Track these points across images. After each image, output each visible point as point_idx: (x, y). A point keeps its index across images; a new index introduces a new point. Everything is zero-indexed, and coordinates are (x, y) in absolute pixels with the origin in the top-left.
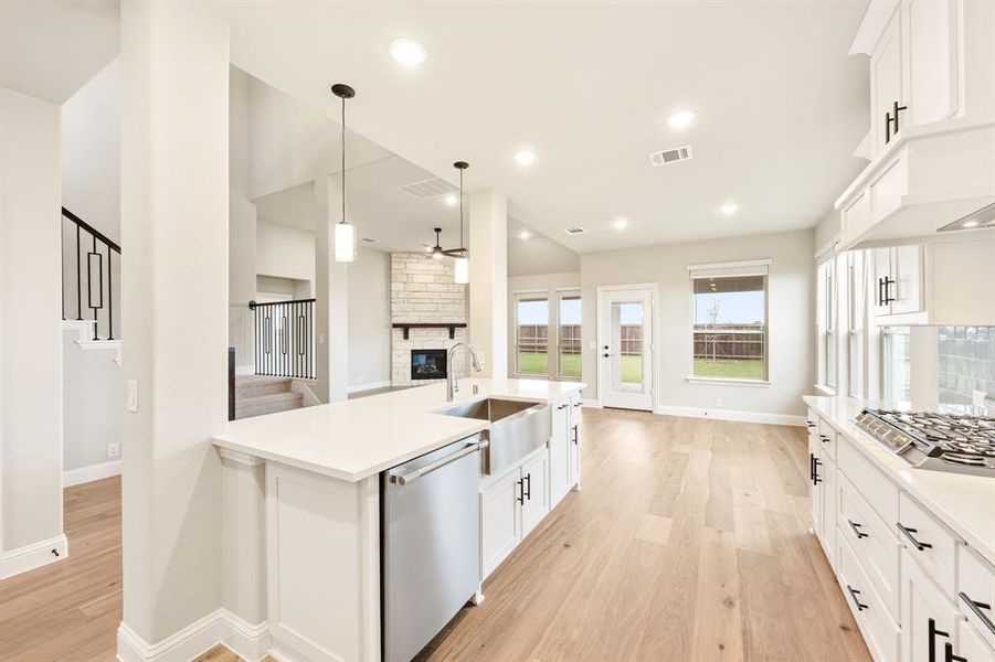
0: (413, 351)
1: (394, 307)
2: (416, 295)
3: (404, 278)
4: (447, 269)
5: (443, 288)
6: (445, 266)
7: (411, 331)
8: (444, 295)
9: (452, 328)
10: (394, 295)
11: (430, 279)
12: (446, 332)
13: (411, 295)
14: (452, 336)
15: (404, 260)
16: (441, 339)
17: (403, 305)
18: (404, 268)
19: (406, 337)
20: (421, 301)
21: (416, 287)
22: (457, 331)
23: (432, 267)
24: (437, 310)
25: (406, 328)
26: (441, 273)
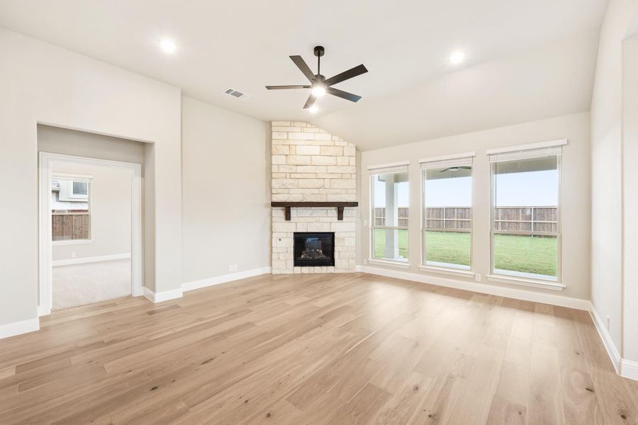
0: (295, 234)
1: (274, 183)
2: (300, 169)
3: (285, 150)
4: (334, 138)
5: (331, 160)
6: (332, 134)
7: (293, 211)
8: (331, 169)
9: (340, 207)
10: (274, 169)
11: (316, 150)
12: (333, 212)
13: (294, 169)
14: (340, 217)
15: (286, 129)
16: (329, 220)
17: (285, 181)
18: (286, 138)
19: (288, 217)
20: (305, 176)
21: (300, 160)
22: (347, 211)
23: (318, 137)
24: (323, 187)
25: (287, 207)
26: (329, 143)
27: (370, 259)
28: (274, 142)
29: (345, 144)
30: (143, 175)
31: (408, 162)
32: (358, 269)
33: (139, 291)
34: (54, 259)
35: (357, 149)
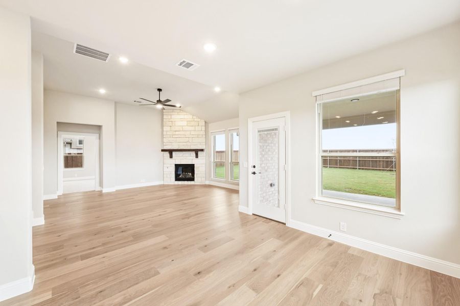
0: (176, 165)
1: (165, 140)
2: (177, 133)
3: (170, 124)
4: (194, 117)
5: (193, 128)
6: (193, 115)
7: (174, 153)
8: (193, 133)
9: (197, 152)
10: (165, 133)
11: (185, 123)
12: (193, 154)
13: (174, 133)
14: (197, 156)
15: (170, 113)
16: (191, 158)
17: (170, 139)
18: (170, 118)
19: (171, 157)
20: (180, 136)
21: (177, 129)
22: (200, 153)
23: (186, 117)
24: (188, 141)
25: (171, 152)
26: (191, 120)
27: (212, 177)
28: (164, 120)
29: (199, 120)
30: (100, 139)
31: (224, 130)
32: (207, 183)
33: (98, 189)
34: (64, 177)
35: (205, 122)
